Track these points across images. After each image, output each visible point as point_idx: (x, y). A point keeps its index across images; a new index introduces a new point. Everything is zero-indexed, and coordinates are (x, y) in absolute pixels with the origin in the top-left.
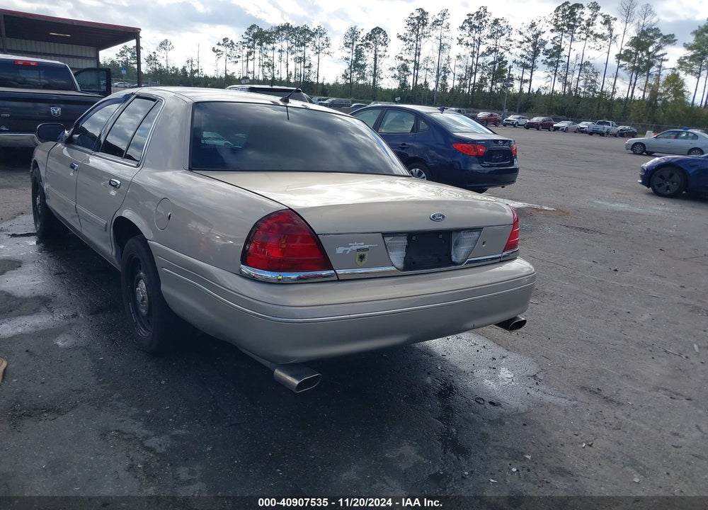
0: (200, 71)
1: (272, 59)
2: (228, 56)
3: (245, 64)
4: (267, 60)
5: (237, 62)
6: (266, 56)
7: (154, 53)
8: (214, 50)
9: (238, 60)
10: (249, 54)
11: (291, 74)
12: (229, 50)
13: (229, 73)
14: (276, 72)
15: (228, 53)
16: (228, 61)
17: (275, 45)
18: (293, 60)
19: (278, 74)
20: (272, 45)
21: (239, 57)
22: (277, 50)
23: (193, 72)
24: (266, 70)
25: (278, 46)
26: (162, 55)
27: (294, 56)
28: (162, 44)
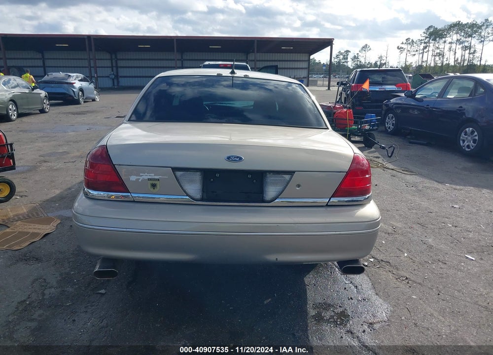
0: (387, 64)
1: (442, 50)
2: (409, 51)
3: (421, 55)
4: (438, 51)
5: (414, 55)
6: (438, 48)
7: (358, 54)
8: (398, 48)
9: (416, 53)
10: (425, 48)
11: (457, 60)
12: (409, 46)
13: (408, 64)
14: (445, 60)
15: (409, 49)
16: (408, 54)
17: (446, 39)
18: (460, 49)
19: (447, 60)
20: (444, 39)
21: (417, 51)
22: (448, 42)
23: (382, 65)
24: (437, 58)
25: (449, 40)
26: (362, 55)
27: (461, 46)
28: (363, 47)
